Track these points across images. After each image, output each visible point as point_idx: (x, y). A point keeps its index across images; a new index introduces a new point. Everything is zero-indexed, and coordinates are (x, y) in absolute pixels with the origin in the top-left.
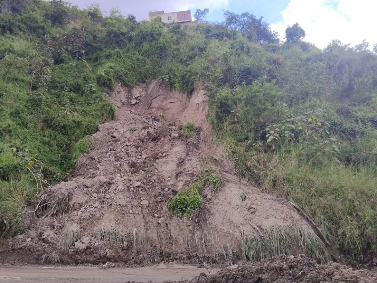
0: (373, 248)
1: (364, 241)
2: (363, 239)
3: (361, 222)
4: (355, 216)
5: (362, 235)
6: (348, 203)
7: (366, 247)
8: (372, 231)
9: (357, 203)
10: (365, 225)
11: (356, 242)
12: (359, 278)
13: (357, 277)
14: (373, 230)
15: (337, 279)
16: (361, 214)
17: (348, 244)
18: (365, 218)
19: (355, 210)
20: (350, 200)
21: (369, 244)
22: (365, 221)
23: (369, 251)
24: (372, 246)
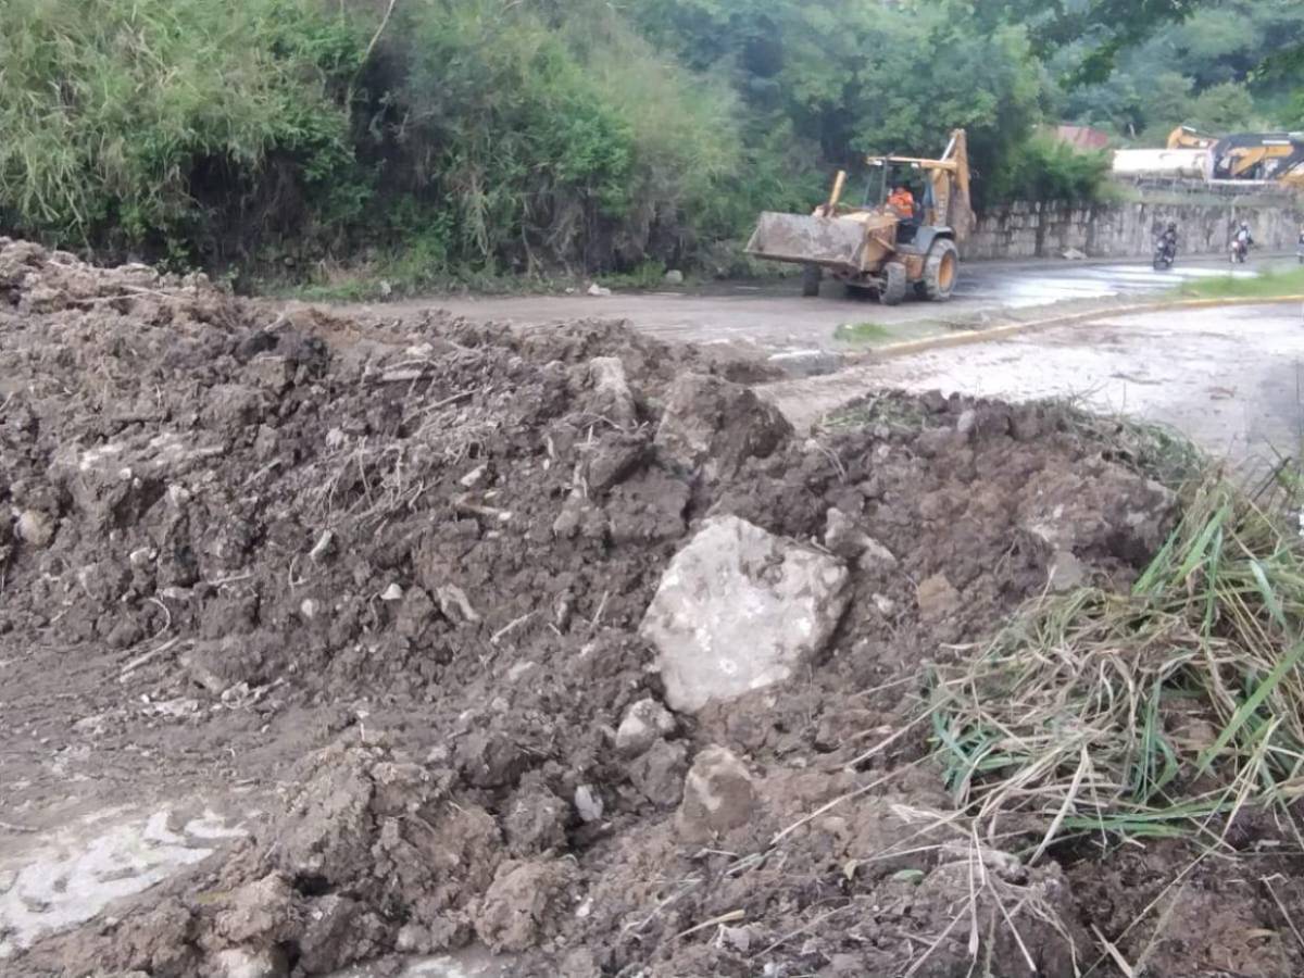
0: (126, 219)
1: (98, 195)
2: (91, 188)
3: (85, 120)
4: (58, 94)
5: (88, 167)
6: (27, 37)
7: (101, 215)
8: (126, 155)
9: (64, 43)
10: (100, 130)
11: (66, 200)
12: (134, 293)
13: (123, 292)
14: (131, 150)
15: (45, 302)
16: (81, 86)
17: (34, 205)
18: (97, 106)
19: (59, 74)
20: (36, 28)
21: (112, 205)
22: (99, 117)
23: (115, 231)
24: (122, 212)
